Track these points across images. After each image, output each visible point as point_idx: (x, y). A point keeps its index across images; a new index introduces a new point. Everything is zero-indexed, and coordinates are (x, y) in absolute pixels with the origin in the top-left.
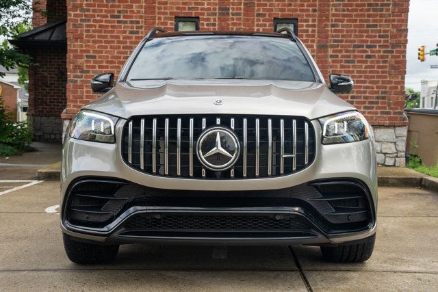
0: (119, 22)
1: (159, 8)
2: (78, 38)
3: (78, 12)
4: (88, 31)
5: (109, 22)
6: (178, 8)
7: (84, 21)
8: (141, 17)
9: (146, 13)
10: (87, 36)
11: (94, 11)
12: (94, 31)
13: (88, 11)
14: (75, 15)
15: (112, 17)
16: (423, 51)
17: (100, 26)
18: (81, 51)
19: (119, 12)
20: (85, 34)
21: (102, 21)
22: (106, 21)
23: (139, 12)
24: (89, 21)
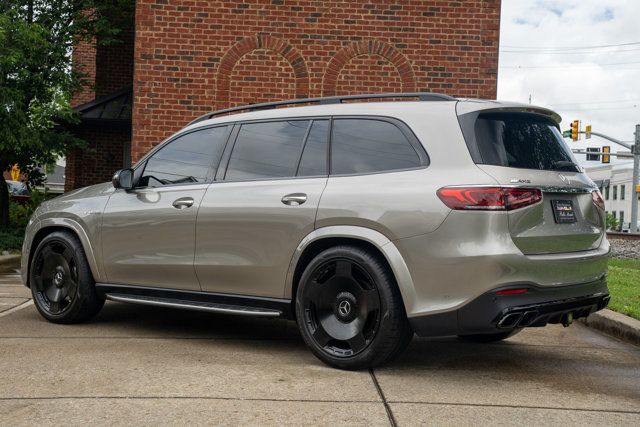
0: (189, 108)
1: (233, 95)
2: (145, 124)
3: (146, 97)
4: (155, 117)
5: (180, 108)
6: (252, 95)
7: (152, 106)
8: (213, 103)
9: (218, 99)
10: (154, 123)
11: (163, 96)
12: (162, 117)
13: (157, 96)
14: (142, 100)
15: (181, 102)
16: (576, 127)
17: (169, 112)
18: (147, 138)
19: (189, 97)
20: (152, 120)
21: (170, 107)
22: (175, 107)
23: (210, 98)
24: (157, 106)
